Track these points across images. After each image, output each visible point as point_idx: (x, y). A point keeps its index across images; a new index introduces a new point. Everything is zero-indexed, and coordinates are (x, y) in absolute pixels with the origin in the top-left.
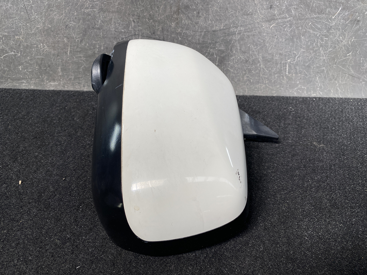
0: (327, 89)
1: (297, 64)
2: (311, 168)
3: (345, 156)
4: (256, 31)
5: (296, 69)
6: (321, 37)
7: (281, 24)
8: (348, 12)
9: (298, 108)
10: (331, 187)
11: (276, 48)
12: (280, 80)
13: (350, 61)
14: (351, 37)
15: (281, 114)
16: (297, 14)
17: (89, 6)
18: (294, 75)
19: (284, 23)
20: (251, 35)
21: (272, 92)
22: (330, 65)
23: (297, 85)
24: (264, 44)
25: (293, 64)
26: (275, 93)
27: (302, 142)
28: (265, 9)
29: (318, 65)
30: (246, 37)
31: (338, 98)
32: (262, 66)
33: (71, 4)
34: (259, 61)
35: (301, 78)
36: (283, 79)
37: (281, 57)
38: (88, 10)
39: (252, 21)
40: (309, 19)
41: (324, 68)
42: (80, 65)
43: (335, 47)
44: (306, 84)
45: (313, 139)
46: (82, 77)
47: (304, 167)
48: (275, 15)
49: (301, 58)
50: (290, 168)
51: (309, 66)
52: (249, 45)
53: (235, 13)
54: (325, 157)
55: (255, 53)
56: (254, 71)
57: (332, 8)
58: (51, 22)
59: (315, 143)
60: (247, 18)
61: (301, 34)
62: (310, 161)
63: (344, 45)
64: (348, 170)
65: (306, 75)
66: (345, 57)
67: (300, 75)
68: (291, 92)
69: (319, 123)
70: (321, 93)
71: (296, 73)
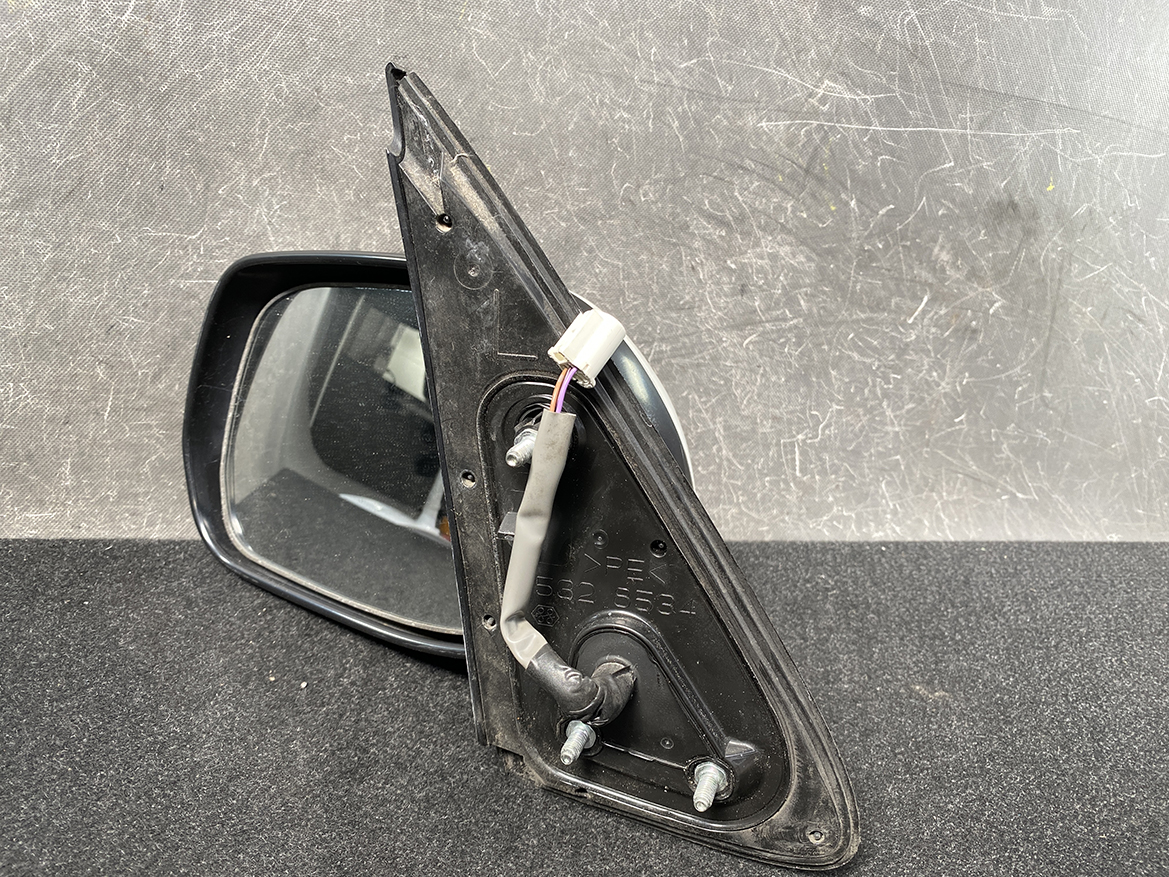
0: (913, 518)
1: (823, 447)
2: (928, 774)
3: (1011, 723)
4: (705, 353)
5: (821, 459)
6: (882, 372)
7: (774, 336)
8: (947, 307)
9: (845, 577)
10: (1002, 834)
11: (763, 401)
12: (779, 493)
13: (965, 437)
14: (961, 372)
15: (799, 598)
16: (815, 310)
17: (195, 270)
18: (817, 477)
19: (781, 332)
20: (692, 365)
21: (760, 529)
22: (913, 449)
23: (830, 507)
24: (729, 389)
25: (811, 446)
26: (768, 532)
27: (881, 685)
28: (726, 296)
29: (880, 449)
30: (677, 372)
31: (946, 543)
32: (724, 452)
33: (133, 262)
34: (715, 438)
35: (837, 486)
36: (788, 489)
37: (779, 427)
38: (188, 283)
39: (693, 326)
40: (847, 322)
41: (898, 457)
42: (144, 454)
43: (923, 399)
44: (853, 502)
45: (909, 676)
46: (146, 494)
47: (906, 773)
48: (755, 311)
49: (832, 428)
50: (867, 779)
51: (856, 453)
52: (684, 394)
53: (642, 304)
54: (957, 731)
55: (705, 415)
56: (703, 467)
57: (903, 296)
58: (56, 315)
59: (918, 688)
60: (679, 317)
61: (827, 362)
62: (918, 749)
63: (946, 395)
64: (1035, 770)
65: (852, 478)
66: (951, 426)
67: (833, 476)
68: (814, 528)
69: (913, 622)
70: (898, 529)
71: (823, 472)
